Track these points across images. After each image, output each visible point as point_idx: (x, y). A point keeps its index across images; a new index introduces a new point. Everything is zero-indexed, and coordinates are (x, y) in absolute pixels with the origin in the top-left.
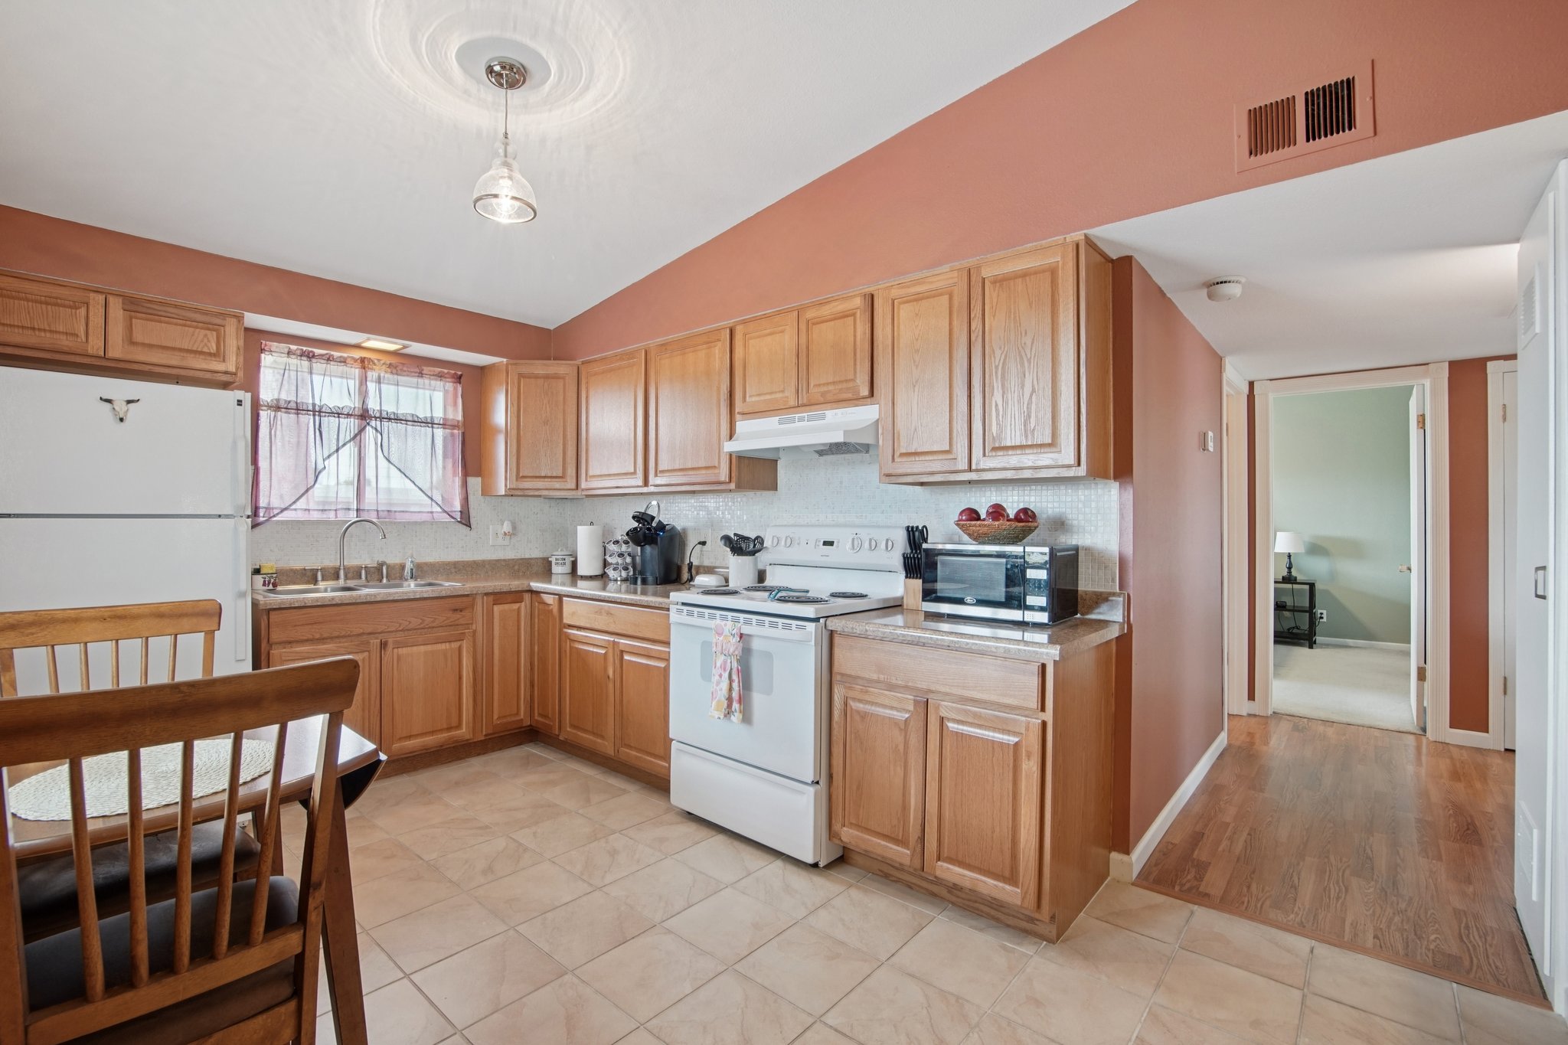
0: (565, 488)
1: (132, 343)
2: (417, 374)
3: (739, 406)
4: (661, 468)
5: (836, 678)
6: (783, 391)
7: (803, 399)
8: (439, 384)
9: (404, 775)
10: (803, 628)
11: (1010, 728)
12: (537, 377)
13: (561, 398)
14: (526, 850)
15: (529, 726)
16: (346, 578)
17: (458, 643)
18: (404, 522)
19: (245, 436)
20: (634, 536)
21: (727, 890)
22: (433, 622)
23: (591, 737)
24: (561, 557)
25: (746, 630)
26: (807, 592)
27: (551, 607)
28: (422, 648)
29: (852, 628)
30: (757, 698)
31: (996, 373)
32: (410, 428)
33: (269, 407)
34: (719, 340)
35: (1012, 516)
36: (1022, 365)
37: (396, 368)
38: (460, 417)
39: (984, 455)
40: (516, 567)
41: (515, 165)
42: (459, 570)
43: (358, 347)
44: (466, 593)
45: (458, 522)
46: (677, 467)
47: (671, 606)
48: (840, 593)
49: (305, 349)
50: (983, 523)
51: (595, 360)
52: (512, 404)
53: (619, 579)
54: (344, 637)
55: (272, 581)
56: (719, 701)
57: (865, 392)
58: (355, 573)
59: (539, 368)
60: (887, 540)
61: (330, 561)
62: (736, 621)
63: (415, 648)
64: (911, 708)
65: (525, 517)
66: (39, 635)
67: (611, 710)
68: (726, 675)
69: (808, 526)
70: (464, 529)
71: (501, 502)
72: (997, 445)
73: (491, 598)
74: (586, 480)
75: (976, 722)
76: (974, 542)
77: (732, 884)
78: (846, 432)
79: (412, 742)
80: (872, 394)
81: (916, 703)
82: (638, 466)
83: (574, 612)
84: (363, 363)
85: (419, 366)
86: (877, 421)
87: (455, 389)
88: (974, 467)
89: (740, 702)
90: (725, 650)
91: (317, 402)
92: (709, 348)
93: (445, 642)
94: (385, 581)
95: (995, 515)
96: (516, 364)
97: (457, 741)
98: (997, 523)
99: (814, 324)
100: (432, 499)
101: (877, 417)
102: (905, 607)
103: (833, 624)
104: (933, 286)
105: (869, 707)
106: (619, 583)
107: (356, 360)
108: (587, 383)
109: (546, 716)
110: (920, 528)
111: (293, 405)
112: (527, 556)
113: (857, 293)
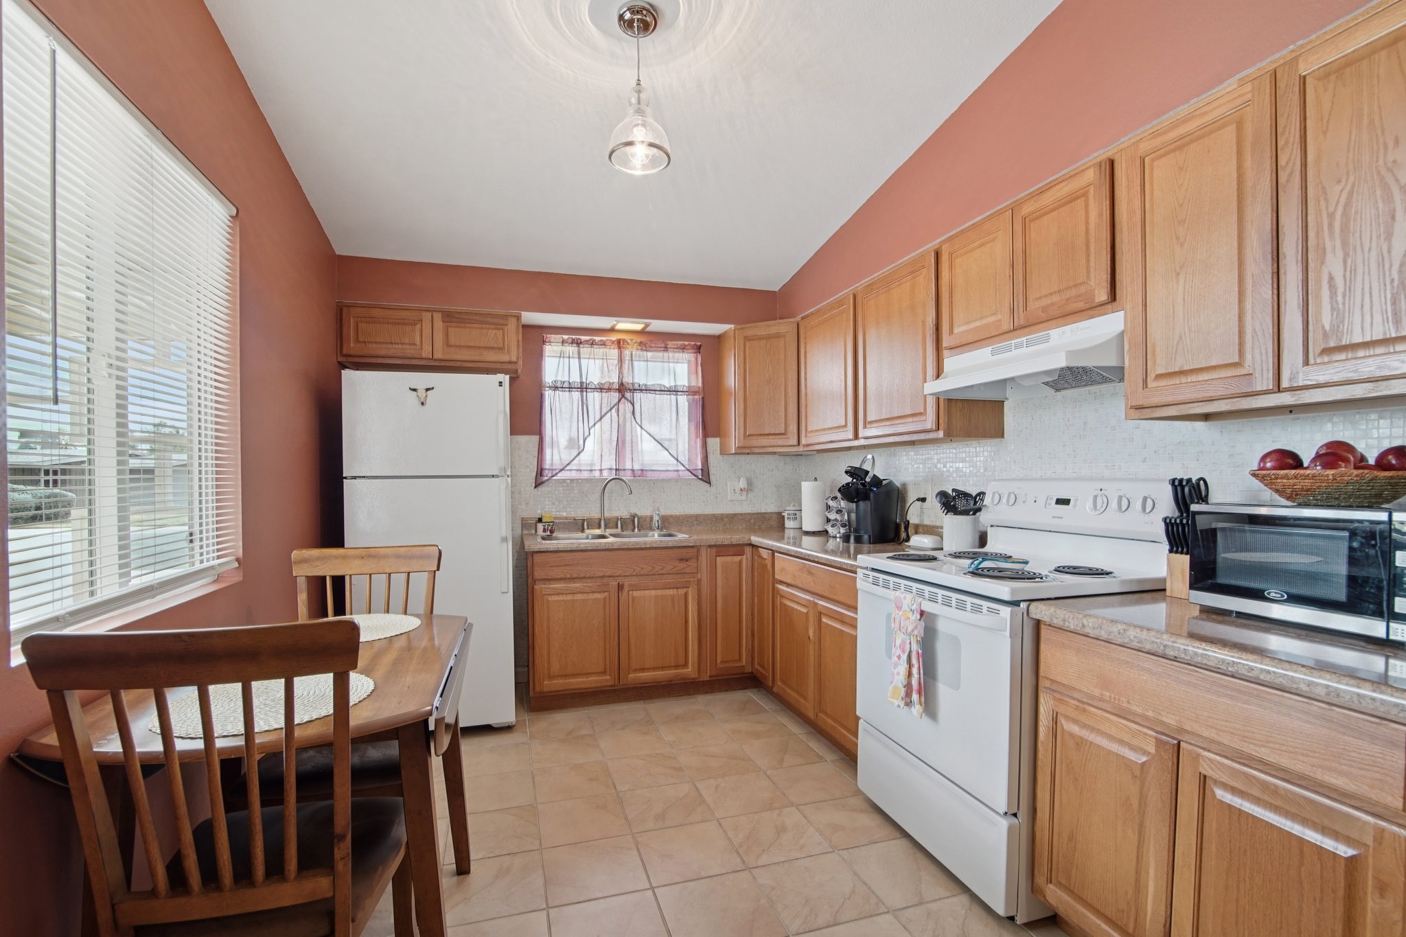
0: (787, 444)
1: (449, 346)
2: (663, 349)
3: (946, 341)
4: (869, 419)
5: (1043, 683)
6: (995, 314)
7: (1021, 319)
8: (679, 355)
9: (642, 702)
10: (997, 612)
11: (1337, 828)
12: (760, 338)
13: (782, 356)
14: (703, 802)
15: (750, 673)
16: (606, 527)
17: (685, 590)
18: (654, 480)
19: (505, 411)
20: (847, 492)
21: (887, 916)
22: (662, 569)
23: (796, 696)
24: (792, 512)
25: (928, 607)
26: (1026, 563)
27: (767, 561)
28: (653, 593)
29: (1064, 620)
30: (943, 691)
31: (1331, 225)
32: (658, 396)
33: (550, 387)
34: (923, 267)
35: (1372, 461)
36: (1389, 198)
37: (645, 345)
38: (700, 384)
39: (1306, 362)
40: (752, 521)
41: (649, 111)
42: (700, 523)
43: (612, 330)
44: (690, 545)
45: (700, 479)
46: (884, 416)
47: (859, 570)
48: (1069, 567)
49: (574, 337)
50: (1308, 472)
51: (812, 314)
52: (739, 366)
53: (838, 535)
54: (589, 578)
55: (550, 528)
56: (895, 688)
57: (1102, 295)
58: (610, 523)
59: (762, 329)
60: (1145, 499)
61: (595, 514)
62: (920, 594)
63: (647, 592)
64: (1152, 750)
65: (760, 474)
66: (322, 567)
67: (812, 674)
68: (904, 657)
69: (1041, 479)
70: (706, 485)
71: (738, 460)
72: (1332, 344)
73: (714, 550)
74: (806, 436)
75: (1266, 798)
76: (1289, 503)
77: (894, 910)
78: (1069, 353)
79: (644, 674)
80: (1113, 296)
81: (1159, 743)
82: (848, 419)
83: (785, 568)
84: (620, 344)
85: (661, 341)
86: (1122, 334)
87: (696, 359)
88: (1285, 383)
89: (919, 693)
90: (903, 628)
91: (584, 380)
92: (914, 278)
93: (673, 588)
94: (636, 530)
95: (1330, 458)
96: (742, 328)
97: (683, 679)
98: (1330, 472)
99: (1031, 221)
100: (677, 460)
101: (1122, 328)
102: (1168, 593)
103: (1039, 611)
104: (1208, 118)
105: (1087, 734)
106: (838, 540)
107: (613, 342)
108: (805, 338)
109: (763, 667)
110: (1194, 481)
111: (566, 385)
112: (763, 511)
113: (1090, 164)
